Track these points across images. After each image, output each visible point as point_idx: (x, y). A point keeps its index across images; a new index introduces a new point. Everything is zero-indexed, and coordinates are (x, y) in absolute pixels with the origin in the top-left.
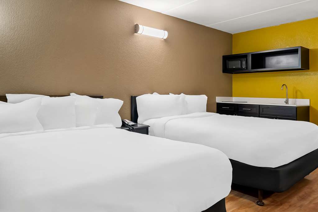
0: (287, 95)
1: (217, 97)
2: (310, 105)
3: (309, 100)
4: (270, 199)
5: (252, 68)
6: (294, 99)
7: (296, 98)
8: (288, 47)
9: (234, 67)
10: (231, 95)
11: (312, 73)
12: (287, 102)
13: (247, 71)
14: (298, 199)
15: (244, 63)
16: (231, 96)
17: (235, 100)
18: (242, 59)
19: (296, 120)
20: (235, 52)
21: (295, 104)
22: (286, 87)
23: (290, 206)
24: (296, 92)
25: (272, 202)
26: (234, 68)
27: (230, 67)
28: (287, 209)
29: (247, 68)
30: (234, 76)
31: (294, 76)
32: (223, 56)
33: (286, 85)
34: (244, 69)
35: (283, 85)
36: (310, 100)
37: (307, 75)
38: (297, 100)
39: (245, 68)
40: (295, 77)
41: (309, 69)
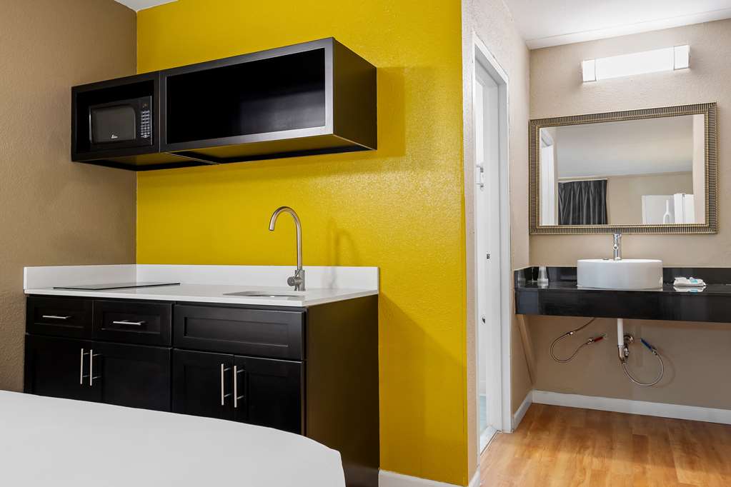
0: (298, 250)
1: (25, 268)
2: (380, 289)
3: (375, 269)
6: (329, 268)
7: (337, 265)
9: (113, 137)
10: (130, 257)
11: (386, 163)
12: (297, 284)
15: (146, 116)
16: (132, 260)
18: (139, 100)
22: (296, 219)
26: (115, 142)
27: (99, 137)
29: (154, 138)
32: (74, 89)
33: (292, 210)
34: (145, 144)
35: (281, 208)
36: (379, 270)
38: (338, 268)
39: (149, 138)
41: (376, 148)
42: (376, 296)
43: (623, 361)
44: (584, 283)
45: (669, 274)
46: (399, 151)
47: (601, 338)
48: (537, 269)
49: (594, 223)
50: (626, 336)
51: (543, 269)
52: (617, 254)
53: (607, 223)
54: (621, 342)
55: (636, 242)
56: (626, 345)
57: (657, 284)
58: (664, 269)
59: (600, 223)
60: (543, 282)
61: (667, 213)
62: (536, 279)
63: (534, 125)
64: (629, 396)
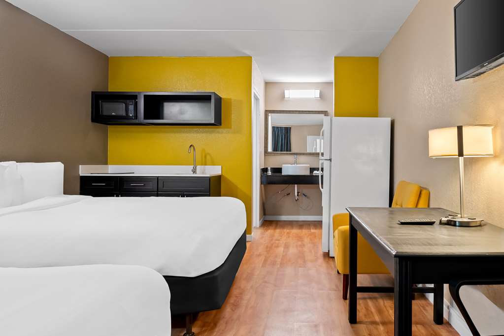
0: (195, 161)
1: (80, 166)
2: (222, 173)
3: (220, 167)
4: (198, 323)
5: (145, 118)
6: (203, 166)
7: (206, 165)
8: (195, 91)
9: (113, 114)
11: (225, 131)
12: (194, 171)
13: (136, 121)
14: (232, 309)
15: (131, 107)
16: (106, 163)
17: (112, 170)
18: (128, 101)
19: (209, 195)
20: (113, 88)
21: (203, 173)
22: (194, 149)
23: (226, 323)
24: (205, 157)
25: (203, 326)
26: (114, 116)
27: (105, 113)
28: (225, 328)
29: (136, 117)
30: (111, 128)
31: (203, 133)
32: (92, 92)
33: (193, 146)
34: (131, 118)
35: (191, 146)
36: (222, 167)
37: (218, 132)
38: (206, 166)
39: (133, 116)
40: (204, 135)
41: (221, 125)
42: (221, 176)
43: (296, 200)
44: (284, 173)
45: (312, 170)
46: (229, 127)
47: (289, 194)
48: (267, 168)
49: (284, 151)
50: (298, 193)
51: (269, 168)
52: (296, 163)
53: (290, 151)
54: (296, 194)
55: (302, 159)
56: (298, 195)
57: (308, 173)
58: (310, 168)
59: (287, 151)
60: (269, 173)
61: (315, 146)
62: (266, 172)
63: (267, 112)
64: (299, 214)
